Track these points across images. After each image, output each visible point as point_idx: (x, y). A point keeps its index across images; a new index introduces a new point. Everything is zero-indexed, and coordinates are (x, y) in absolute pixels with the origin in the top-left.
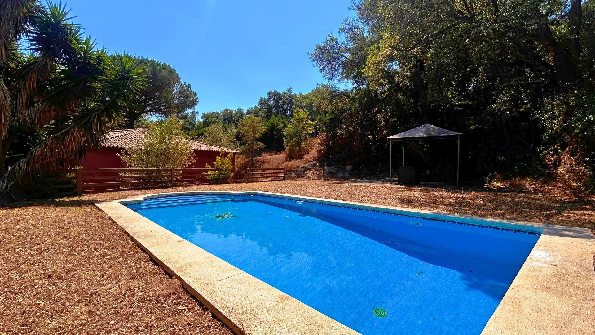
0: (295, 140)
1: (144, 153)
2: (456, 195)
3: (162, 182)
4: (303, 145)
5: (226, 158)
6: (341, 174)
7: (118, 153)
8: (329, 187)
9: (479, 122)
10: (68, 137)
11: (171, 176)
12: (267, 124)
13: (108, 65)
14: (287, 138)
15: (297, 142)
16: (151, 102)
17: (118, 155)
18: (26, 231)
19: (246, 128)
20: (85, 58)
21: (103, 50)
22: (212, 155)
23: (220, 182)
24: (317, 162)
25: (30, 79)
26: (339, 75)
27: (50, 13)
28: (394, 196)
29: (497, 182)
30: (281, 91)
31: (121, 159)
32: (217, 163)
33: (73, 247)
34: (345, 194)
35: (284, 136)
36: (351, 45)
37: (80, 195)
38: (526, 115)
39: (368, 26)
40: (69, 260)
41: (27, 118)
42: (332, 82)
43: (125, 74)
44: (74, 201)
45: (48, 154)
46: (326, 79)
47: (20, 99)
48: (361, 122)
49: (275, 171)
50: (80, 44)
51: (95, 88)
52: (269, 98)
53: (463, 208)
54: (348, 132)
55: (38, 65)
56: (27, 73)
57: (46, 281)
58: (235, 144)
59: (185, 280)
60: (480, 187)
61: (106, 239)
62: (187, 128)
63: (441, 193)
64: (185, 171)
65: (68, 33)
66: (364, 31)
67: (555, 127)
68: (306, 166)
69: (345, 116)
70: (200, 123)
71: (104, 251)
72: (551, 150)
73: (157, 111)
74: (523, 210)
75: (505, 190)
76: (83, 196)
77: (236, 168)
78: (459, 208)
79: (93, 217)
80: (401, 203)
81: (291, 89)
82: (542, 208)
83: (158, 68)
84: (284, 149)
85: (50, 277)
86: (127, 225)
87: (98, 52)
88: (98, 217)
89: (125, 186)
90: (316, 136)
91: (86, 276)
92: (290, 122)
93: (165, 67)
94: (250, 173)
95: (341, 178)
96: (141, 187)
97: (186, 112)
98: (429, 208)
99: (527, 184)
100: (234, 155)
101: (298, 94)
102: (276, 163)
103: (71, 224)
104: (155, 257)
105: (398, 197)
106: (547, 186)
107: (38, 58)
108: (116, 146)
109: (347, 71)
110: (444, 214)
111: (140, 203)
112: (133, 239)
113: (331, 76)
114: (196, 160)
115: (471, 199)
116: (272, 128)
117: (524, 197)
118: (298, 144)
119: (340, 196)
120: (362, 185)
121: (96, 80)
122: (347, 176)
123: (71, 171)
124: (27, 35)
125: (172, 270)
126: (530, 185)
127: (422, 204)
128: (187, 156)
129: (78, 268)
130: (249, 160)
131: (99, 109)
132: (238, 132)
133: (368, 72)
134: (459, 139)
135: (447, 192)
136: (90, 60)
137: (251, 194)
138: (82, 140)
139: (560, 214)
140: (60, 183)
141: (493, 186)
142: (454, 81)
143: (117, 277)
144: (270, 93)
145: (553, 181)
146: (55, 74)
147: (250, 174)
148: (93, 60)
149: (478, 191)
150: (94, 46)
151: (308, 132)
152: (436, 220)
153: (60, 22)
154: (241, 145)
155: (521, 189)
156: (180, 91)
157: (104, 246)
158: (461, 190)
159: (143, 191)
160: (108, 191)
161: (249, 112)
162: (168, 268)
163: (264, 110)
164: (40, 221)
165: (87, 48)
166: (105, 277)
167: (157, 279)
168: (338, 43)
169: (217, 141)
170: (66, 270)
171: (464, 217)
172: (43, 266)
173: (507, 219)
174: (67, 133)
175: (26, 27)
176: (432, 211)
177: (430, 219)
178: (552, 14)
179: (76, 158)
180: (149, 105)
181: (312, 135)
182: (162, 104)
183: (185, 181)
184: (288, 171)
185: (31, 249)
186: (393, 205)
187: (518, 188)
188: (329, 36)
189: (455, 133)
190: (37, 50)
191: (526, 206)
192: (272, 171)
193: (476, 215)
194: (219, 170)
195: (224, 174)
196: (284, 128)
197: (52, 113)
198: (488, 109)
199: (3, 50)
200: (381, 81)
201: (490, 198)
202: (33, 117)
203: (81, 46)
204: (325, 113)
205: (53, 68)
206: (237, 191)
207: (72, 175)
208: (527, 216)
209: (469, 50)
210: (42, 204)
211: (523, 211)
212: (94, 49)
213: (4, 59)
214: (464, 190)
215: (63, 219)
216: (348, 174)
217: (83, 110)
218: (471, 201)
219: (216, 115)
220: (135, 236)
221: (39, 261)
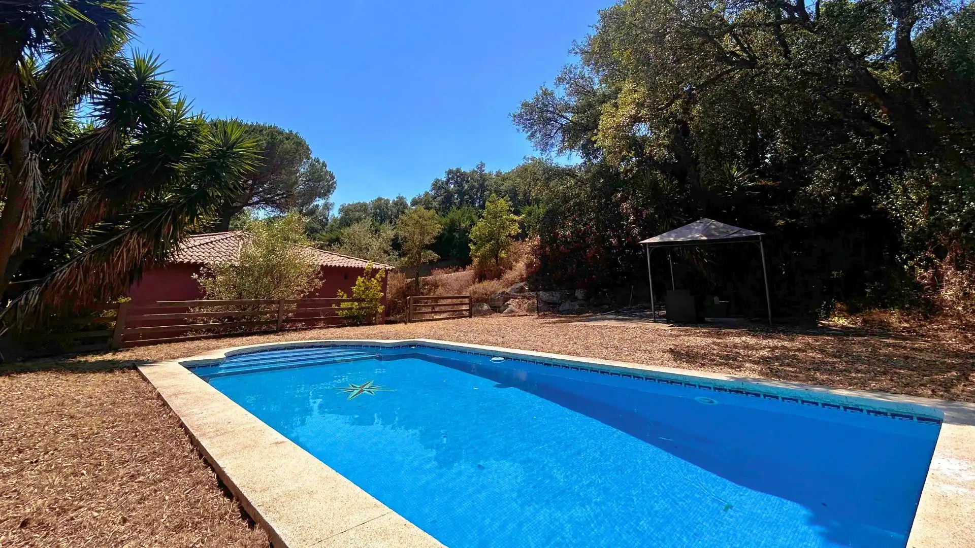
0: (488, 246)
1: (238, 274)
2: (772, 343)
3: (260, 323)
4: (503, 255)
5: (373, 279)
6: (567, 305)
7: (194, 274)
8: (548, 330)
9: (791, 215)
10: (120, 248)
11: (278, 312)
12: (444, 220)
13: (205, 137)
14: (475, 244)
15: (491, 251)
16: (261, 189)
17: (195, 276)
18: (6, 423)
19: (410, 228)
20: (171, 127)
21: (201, 116)
22: (349, 274)
23: (360, 322)
24: (526, 284)
25: (81, 160)
26: (557, 143)
27: (133, 67)
28: (663, 346)
29: (839, 317)
30: (467, 169)
31: (199, 284)
32: (358, 289)
33: (81, 457)
34: (576, 343)
35: (471, 240)
36: (573, 101)
37: (115, 350)
38: (865, 202)
39: (598, 74)
40: (69, 487)
41: (60, 220)
42: (546, 154)
43: (228, 149)
44: (104, 361)
45: (79, 277)
46: (537, 150)
47: (56, 189)
48: (597, 216)
49: (455, 301)
50: (169, 108)
51: (178, 171)
52: (448, 180)
53: (788, 369)
54: (576, 232)
55: (98, 139)
56: (77, 152)
57: (14, 534)
58: (389, 255)
59: (278, 532)
60: (810, 326)
61: (145, 439)
62: (313, 228)
63: (744, 338)
64: (301, 304)
65: (154, 93)
66: (592, 81)
67: (918, 220)
68: (508, 290)
69: (571, 207)
70: (335, 220)
71: (136, 466)
72: (921, 260)
73: (268, 202)
74: (898, 371)
75: (857, 332)
76: (121, 351)
77: (389, 296)
78: (780, 368)
79: (130, 393)
80: (675, 360)
81: (483, 165)
82: (930, 367)
83: (280, 137)
84: (470, 262)
85: (24, 524)
86: (188, 410)
87: (193, 118)
88: (139, 393)
89: (196, 331)
90: (524, 241)
91: (93, 522)
92: (480, 216)
93: (290, 136)
94: (412, 305)
95: (568, 312)
96: (223, 333)
97: (315, 203)
98: (726, 369)
99: (894, 320)
100: (386, 274)
101: (494, 173)
102: (456, 286)
103: (89, 408)
104: (228, 479)
105: (670, 349)
106: (931, 323)
107: (101, 128)
108: (193, 261)
109: (570, 138)
110: (754, 380)
111: (216, 364)
112: (193, 441)
113: (545, 146)
114: (323, 284)
115: (799, 350)
116: (452, 227)
117: (894, 346)
118: (494, 253)
119: (567, 347)
120: (606, 324)
121: (183, 159)
122: (577, 307)
123: (110, 307)
124: (92, 97)
125: (256, 507)
126: (900, 322)
127: (713, 360)
128: (308, 277)
129: (81, 503)
130: (411, 282)
131: (178, 203)
132: (397, 236)
133: (603, 139)
134: (761, 243)
135: (754, 336)
136: (178, 130)
137: (410, 345)
138: (139, 253)
139: (967, 379)
140: (86, 329)
141: (834, 324)
142: (739, 151)
143: (150, 524)
144: (450, 172)
145: (939, 315)
146: (121, 151)
147: (412, 307)
148: (183, 130)
149: (807, 334)
150: (188, 111)
151: (510, 234)
152: (742, 393)
153: (145, 79)
154: (400, 256)
155: (885, 330)
156: (308, 172)
157: (139, 455)
158: (779, 332)
159: (225, 340)
160: (165, 342)
161: (414, 203)
162: (249, 504)
163: (439, 199)
164: (36, 403)
165: (177, 113)
166: (128, 524)
167: (223, 528)
168: (555, 98)
169: (361, 249)
170: (59, 507)
171: (791, 387)
172: (18, 499)
173: (872, 391)
174: (119, 243)
175: (94, 86)
176: (734, 376)
177: (731, 391)
178: (870, 54)
179: (123, 284)
180: (257, 194)
181: (516, 238)
182: (278, 192)
183: (301, 321)
184: (478, 300)
185: (5, 461)
186: (662, 364)
187: (880, 328)
188: (541, 88)
189: (752, 233)
190: (101, 117)
191: (902, 364)
192: (449, 301)
193: (813, 382)
194: (360, 300)
195: (368, 308)
196: (471, 226)
197: (102, 210)
198: (800, 193)
199: (51, 119)
200: (624, 153)
201: (833, 347)
202: (70, 218)
203: (170, 110)
204: (538, 201)
205: (121, 142)
206: (388, 339)
207: (111, 313)
208: (907, 385)
209: (755, 105)
210: (46, 369)
211: (899, 374)
212: (188, 115)
213: (49, 131)
214: (784, 332)
215: (76, 398)
216: (580, 305)
217: (152, 206)
218: (801, 355)
219: (363, 207)
220: (198, 433)
221: (14, 489)
